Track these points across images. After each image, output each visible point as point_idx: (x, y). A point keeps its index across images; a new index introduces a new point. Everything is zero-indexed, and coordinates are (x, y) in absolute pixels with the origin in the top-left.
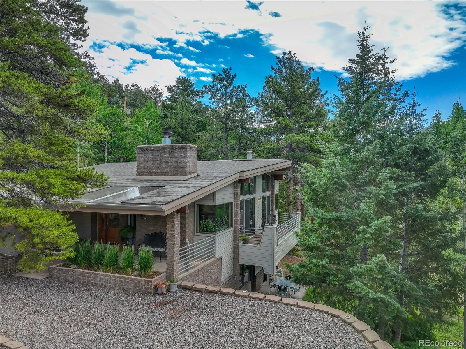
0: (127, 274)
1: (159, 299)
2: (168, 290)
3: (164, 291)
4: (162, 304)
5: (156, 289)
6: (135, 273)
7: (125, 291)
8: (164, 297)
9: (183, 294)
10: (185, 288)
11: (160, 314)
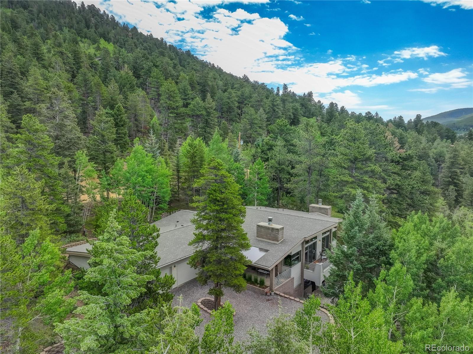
0: (255, 286)
1: (268, 298)
2: (270, 294)
3: (269, 295)
4: (269, 300)
5: (266, 293)
6: (258, 285)
7: (255, 292)
8: (269, 297)
9: (275, 297)
10: (277, 294)
11: (268, 304)
